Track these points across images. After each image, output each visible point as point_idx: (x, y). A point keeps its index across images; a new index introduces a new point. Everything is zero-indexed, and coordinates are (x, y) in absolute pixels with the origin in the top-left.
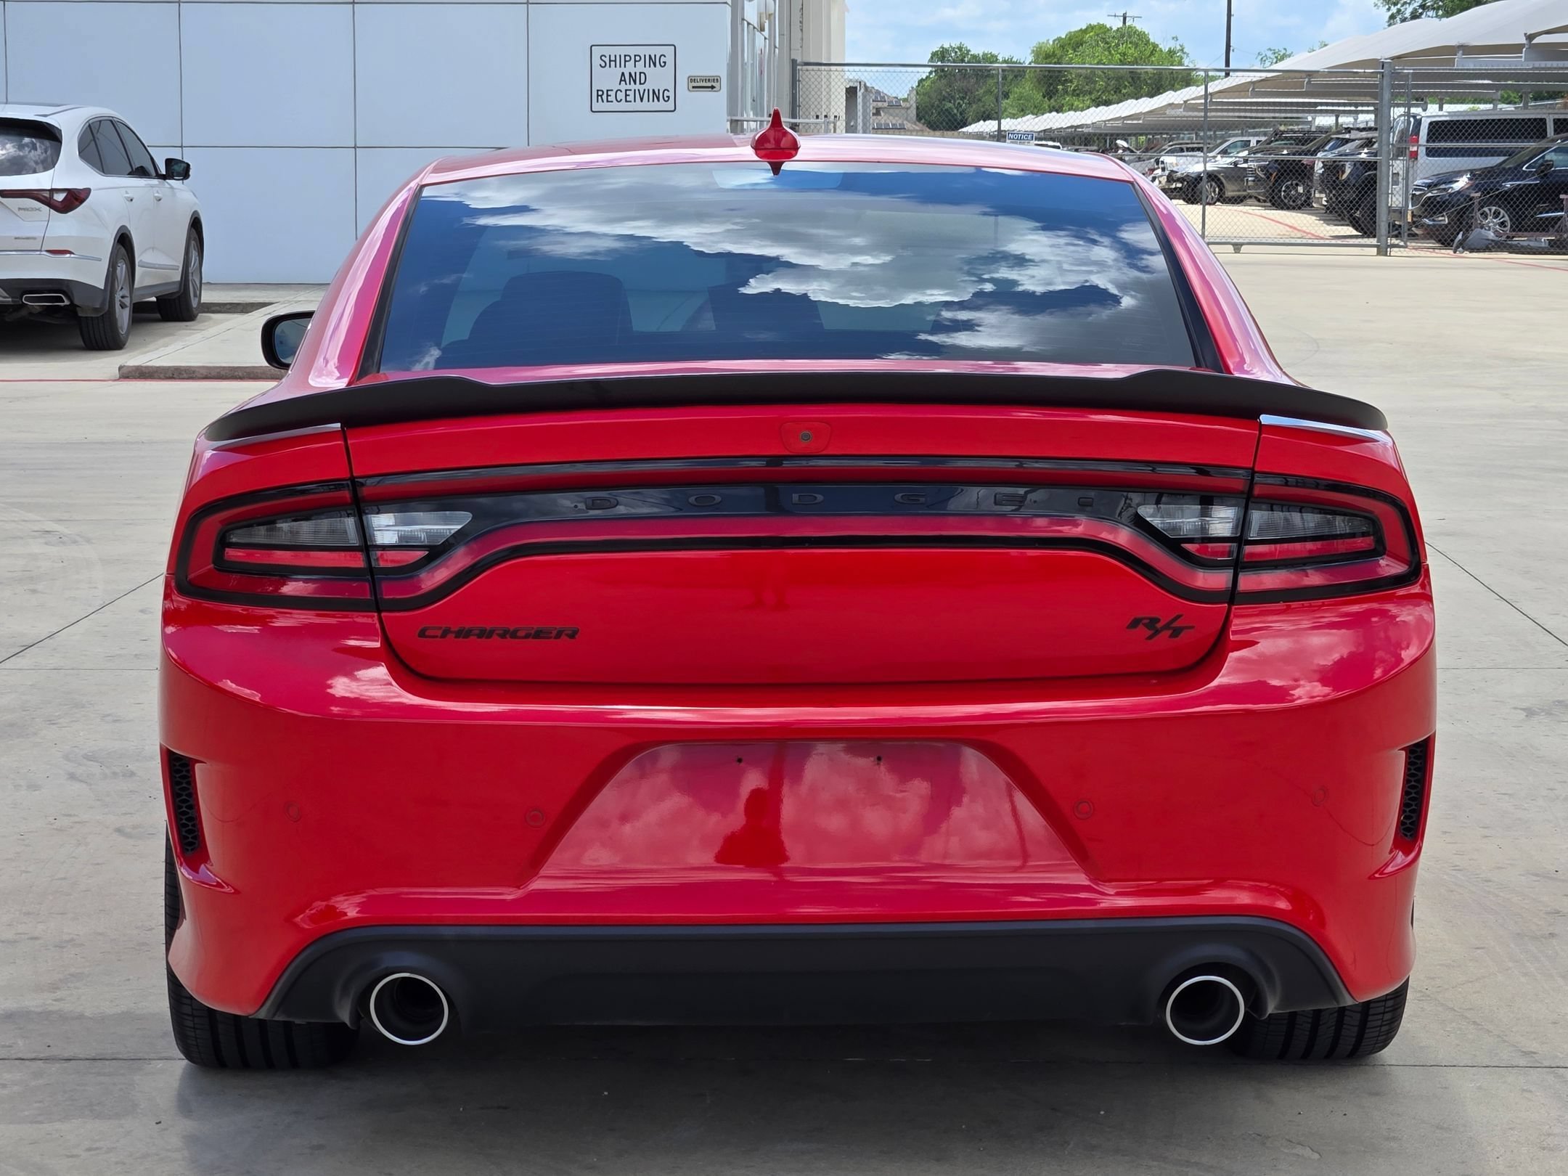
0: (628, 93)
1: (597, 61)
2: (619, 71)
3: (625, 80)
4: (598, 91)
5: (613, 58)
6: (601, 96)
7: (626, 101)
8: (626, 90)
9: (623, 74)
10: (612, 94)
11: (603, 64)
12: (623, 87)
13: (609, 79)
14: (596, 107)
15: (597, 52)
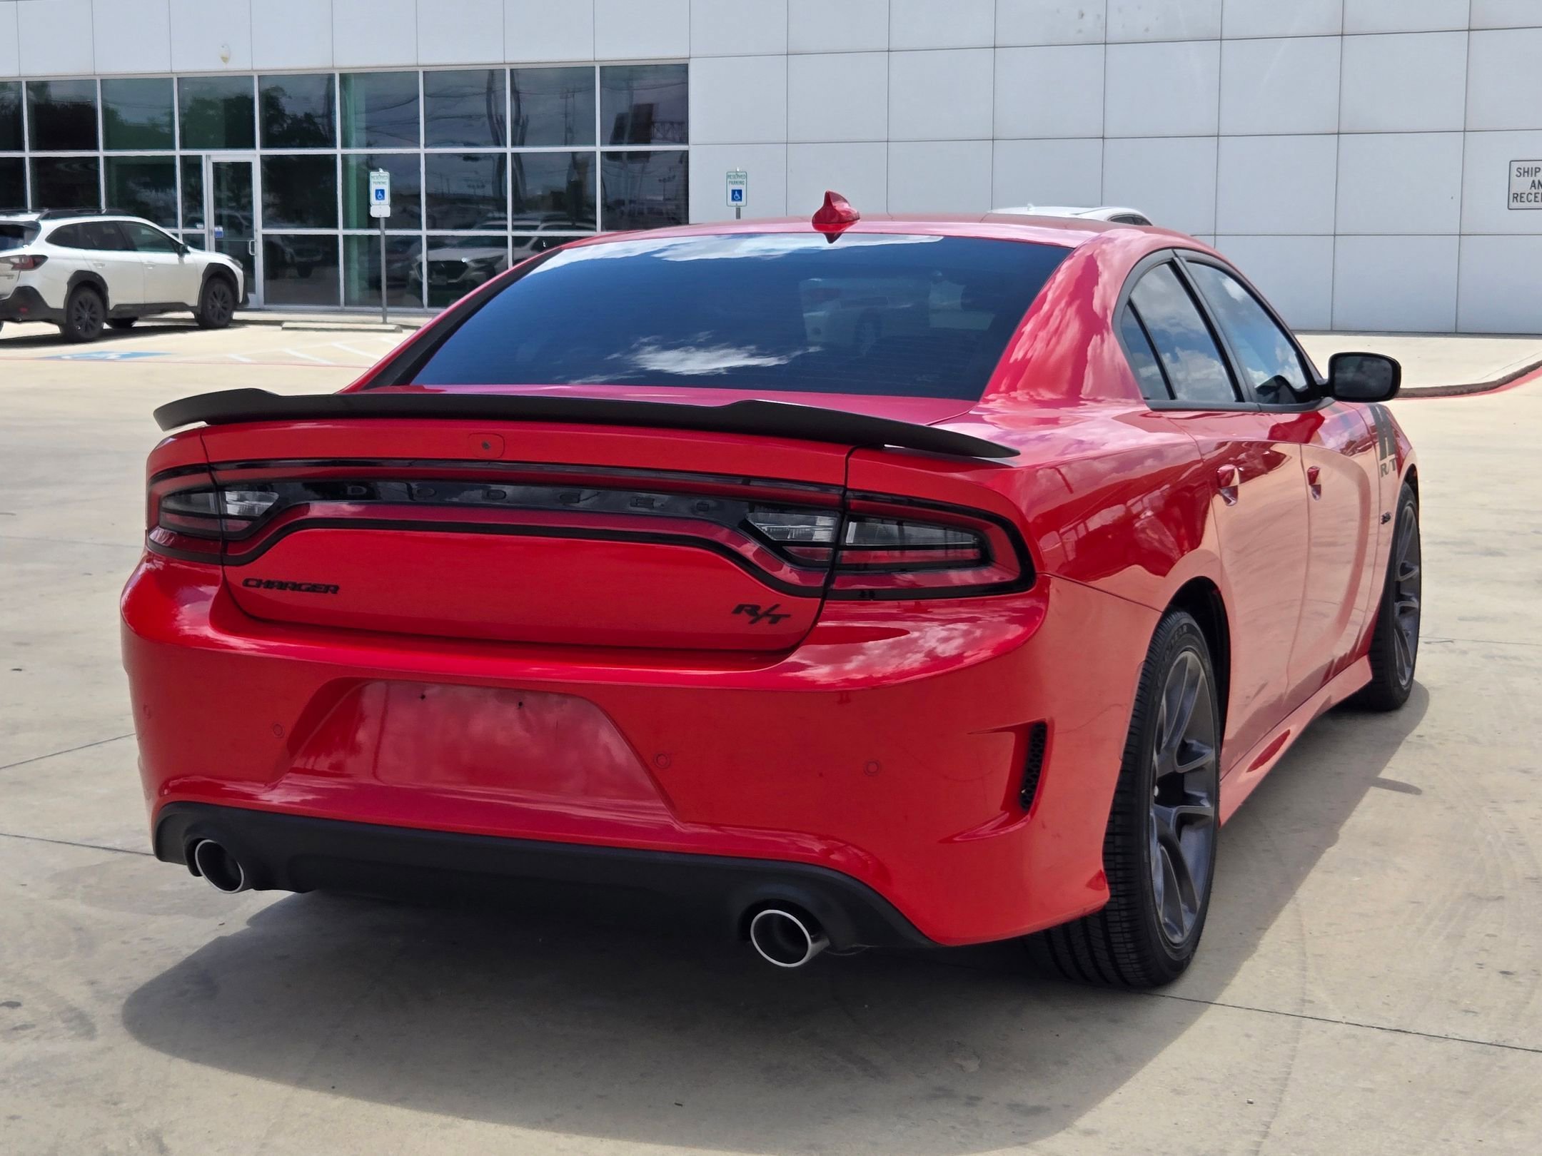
0: (1537, 195)
1: (1514, 172)
2: (1530, 179)
3: (1534, 186)
4: (1514, 194)
5: (1526, 170)
6: (1516, 198)
7: (1535, 201)
8: (1535, 194)
9: (1534, 182)
10: (1525, 196)
11: (1519, 174)
12: (1533, 191)
13: (1523, 185)
14: (1514, 205)
15: (1515, 165)
